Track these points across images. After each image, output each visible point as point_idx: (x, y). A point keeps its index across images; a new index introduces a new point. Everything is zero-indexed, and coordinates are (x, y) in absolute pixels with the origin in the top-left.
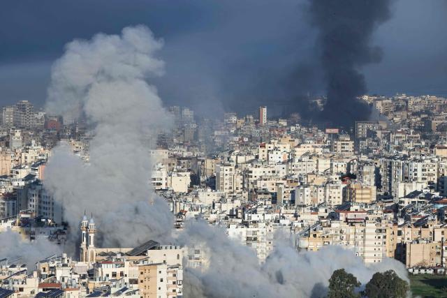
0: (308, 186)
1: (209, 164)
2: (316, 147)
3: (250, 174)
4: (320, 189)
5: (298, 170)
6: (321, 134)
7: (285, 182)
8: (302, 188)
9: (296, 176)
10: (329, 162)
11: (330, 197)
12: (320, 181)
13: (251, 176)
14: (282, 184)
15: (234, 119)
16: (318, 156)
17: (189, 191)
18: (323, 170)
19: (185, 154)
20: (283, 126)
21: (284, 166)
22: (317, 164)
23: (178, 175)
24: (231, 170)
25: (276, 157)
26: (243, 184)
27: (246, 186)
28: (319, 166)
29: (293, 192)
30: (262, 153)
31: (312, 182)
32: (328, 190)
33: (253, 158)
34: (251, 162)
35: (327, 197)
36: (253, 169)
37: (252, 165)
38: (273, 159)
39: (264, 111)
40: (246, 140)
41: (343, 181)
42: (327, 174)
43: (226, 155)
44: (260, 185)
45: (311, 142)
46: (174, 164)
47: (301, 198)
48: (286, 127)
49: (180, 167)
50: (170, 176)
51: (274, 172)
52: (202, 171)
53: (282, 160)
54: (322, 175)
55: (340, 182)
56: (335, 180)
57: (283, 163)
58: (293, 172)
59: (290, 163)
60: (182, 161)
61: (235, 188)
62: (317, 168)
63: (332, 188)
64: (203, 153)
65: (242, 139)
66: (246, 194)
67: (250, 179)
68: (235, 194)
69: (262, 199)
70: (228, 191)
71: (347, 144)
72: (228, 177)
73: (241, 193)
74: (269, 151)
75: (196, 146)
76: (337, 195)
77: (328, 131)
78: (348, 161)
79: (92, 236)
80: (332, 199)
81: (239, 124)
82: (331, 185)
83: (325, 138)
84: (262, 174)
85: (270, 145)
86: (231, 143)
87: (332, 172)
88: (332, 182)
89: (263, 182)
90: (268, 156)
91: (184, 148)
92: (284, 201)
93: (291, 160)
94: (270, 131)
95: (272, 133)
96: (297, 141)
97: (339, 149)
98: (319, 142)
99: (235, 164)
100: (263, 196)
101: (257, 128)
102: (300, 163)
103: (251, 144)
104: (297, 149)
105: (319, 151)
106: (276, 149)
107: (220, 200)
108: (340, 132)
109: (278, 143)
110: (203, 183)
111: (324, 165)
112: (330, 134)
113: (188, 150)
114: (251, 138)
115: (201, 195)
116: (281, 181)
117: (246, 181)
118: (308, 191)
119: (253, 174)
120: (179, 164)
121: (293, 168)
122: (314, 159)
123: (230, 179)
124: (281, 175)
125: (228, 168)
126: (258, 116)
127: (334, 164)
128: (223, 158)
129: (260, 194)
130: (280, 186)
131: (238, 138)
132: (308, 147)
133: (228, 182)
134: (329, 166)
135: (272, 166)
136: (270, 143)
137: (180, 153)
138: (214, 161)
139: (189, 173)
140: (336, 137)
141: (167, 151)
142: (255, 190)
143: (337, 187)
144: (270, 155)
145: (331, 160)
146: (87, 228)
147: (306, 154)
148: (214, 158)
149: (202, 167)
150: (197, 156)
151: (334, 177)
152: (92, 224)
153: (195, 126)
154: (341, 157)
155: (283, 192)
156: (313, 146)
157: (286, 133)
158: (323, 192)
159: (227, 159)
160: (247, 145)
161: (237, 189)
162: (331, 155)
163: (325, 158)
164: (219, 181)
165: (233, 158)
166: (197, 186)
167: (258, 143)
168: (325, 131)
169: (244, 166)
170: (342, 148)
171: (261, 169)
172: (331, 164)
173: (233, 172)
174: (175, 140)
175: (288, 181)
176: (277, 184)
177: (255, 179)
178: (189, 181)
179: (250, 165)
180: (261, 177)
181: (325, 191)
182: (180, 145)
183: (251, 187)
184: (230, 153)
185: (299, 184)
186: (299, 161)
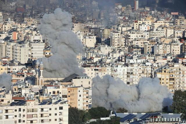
0: (161, 44)
1: (106, 32)
2: (166, 22)
3: (129, 37)
4: (168, 46)
5: (155, 35)
6: (168, 15)
7: (148, 42)
8: (158, 45)
9: (155, 39)
10: (173, 31)
11: (173, 50)
12: (168, 41)
13: (130, 39)
14: (147, 43)
15: (120, 7)
16: (167, 27)
17: (96, 47)
18: (170, 35)
19: (93, 26)
20: (147, 11)
21: (148, 33)
22: (166, 32)
23: (89, 38)
24: (118, 35)
25: (143, 28)
26: (125, 43)
27: (127, 44)
28: (168, 33)
29: (153, 47)
30: (136, 26)
31: (164, 42)
32: (172, 46)
33: (131, 28)
34: (130, 30)
35: (172, 50)
36: (131, 35)
37: (130, 32)
38: (142, 29)
39: (137, 2)
40: (127, 18)
41: (181, 41)
42: (172, 37)
43: (116, 27)
44: (135, 43)
45: (163, 19)
46: (87, 32)
47: (157, 50)
48: (149, 11)
49: (91, 33)
50: (85, 38)
51: (142, 36)
52: (103, 36)
53: (147, 30)
54: (169, 38)
55: (179, 42)
56: (176, 41)
57: (148, 31)
58: (153, 36)
59: (151, 31)
60: (92, 30)
61: (121, 45)
62: (166, 34)
63: (175, 45)
64: (103, 26)
65: (125, 18)
66: (127, 48)
67: (129, 40)
68: (121, 48)
69: (135, 51)
70: (117, 47)
71: (183, 21)
72: (117, 39)
73: (124, 48)
74: (140, 24)
75: (99, 22)
76: (177, 49)
77: (172, 13)
78: (183, 30)
79: (42, 71)
80: (174, 51)
81: (123, 10)
82: (174, 43)
83: (171, 18)
84: (136, 37)
85: (140, 21)
86: (119, 20)
87: (174, 36)
88: (175, 42)
89: (136, 42)
90: (139, 27)
91: (92, 23)
92: (148, 52)
93: (152, 30)
94: (140, 13)
95: (141, 14)
96: (155, 19)
97: (179, 24)
98: (167, 19)
99: (121, 32)
100: (136, 49)
101: (133, 12)
102: (157, 31)
103: (130, 21)
104: (155, 24)
105: (167, 25)
106: (143, 23)
107: (113, 51)
108: (179, 14)
109: (145, 20)
110: (103, 42)
111: (170, 32)
112: (173, 15)
113: (95, 24)
114: (129, 17)
115: (102, 48)
116: (146, 41)
117: (127, 41)
118: (161, 47)
119: (131, 37)
120: (90, 31)
121: (153, 34)
122: (165, 29)
123: (118, 40)
124: (146, 38)
125: (117, 34)
126: (134, 6)
127: (176, 32)
128: (114, 28)
129: (135, 48)
130: (146, 44)
131: (122, 17)
132: (161, 22)
133: (117, 41)
134: (173, 33)
135: (141, 33)
136: (140, 20)
137: (90, 26)
138: (109, 30)
139: (95, 37)
140: (177, 17)
141: (83, 24)
142: (132, 46)
143: (177, 45)
144: (140, 27)
145: (174, 30)
146: (39, 66)
147: (160, 26)
148: (109, 28)
149: (103, 33)
150: (100, 27)
151: (176, 39)
152: (42, 65)
153: (98, 10)
154: (179, 28)
155: (147, 47)
156: (164, 22)
157: (149, 15)
158: (169, 48)
159: (116, 29)
160: (127, 21)
161: (122, 45)
162: (174, 27)
163: (171, 28)
164: (112, 41)
165: (120, 28)
166: (100, 44)
167: (133, 20)
168: (171, 14)
169: (126, 33)
170: (180, 23)
171: (135, 35)
172: (174, 32)
173: (120, 36)
174: (87, 18)
175: (150, 42)
176: (144, 43)
177: (132, 40)
178: (95, 41)
179: (129, 32)
180: (135, 39)
181: (171, 47)
182: (91, 21)
183: (129, 44)
184: (118, 26)
185: (156, 43)
186: (157, 30)
